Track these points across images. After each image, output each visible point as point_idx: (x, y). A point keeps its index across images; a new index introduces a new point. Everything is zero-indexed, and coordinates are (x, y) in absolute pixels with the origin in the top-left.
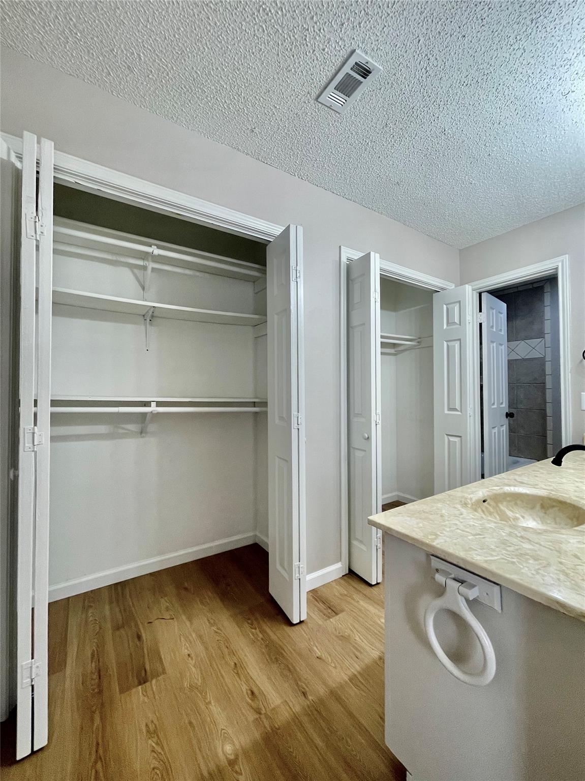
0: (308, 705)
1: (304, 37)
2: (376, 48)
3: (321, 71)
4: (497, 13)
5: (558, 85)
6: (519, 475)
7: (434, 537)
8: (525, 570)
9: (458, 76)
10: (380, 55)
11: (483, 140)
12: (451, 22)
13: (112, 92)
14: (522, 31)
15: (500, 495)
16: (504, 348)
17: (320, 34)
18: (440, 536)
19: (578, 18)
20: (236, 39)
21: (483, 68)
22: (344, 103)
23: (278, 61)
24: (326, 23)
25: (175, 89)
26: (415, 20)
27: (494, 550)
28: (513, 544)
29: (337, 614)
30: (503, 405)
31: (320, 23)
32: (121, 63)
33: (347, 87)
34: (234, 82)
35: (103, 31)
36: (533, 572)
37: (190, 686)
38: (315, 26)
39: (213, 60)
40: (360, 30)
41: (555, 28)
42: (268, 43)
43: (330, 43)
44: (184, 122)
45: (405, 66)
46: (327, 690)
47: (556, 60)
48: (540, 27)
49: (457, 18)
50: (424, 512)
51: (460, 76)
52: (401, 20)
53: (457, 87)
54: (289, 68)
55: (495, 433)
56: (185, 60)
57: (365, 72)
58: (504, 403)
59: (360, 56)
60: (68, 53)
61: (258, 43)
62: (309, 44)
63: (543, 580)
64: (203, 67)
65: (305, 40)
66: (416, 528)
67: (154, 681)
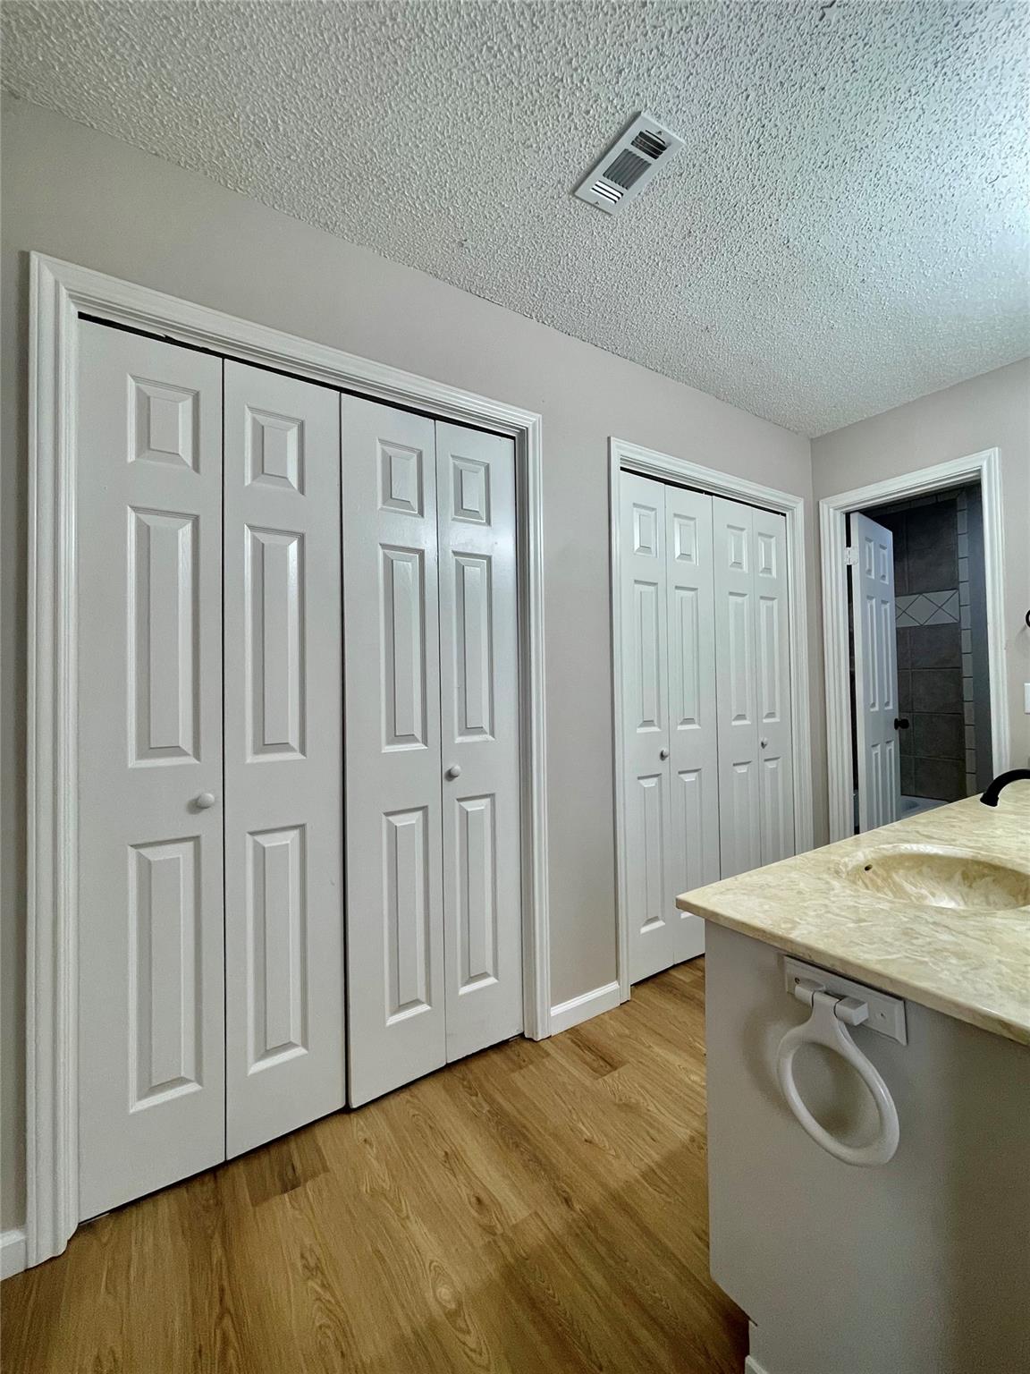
0: (574, 1220)
1: (555, 93)
2: (675, 110)
3: (581, 146)
4: (878, 52)
5: (979, 167)
6: (925, 825)
7: (789, 925)
8: (945, 975)
9: (812, 153)
10: (681, 121)
11: (853, 256)
12: (802, 66)
13: (226, 182)
14: (920, 79)
15: (893, 858)
16: (889, 608)
17: (582, 87)
18: (799, 923)
19: (1012, 59)
20: (440, 97)
21: (854, 140)
22: (619, 198)
23: (509, 131)
24: (592, 69)
25: (334, 177)
26: (741, 63)
27: (891, 945)
28: (922, 935)
29: (615, 1069)
30: (891, 707)
31: (582, 70)
32: (244, 136)
33: (625, 173)
34: (435, 165)
35: (217, 84)
36: (957, 977)
37: (371, 1190)
38: (575, 75)
39: (401, 131)
40: (650, 81)
41: (974, 75)
42: (494, 103)
43: (599, 102)
44: (346, 231)
45: (723, 137)
46: (604, 1193)
47: (975, 125)
48: (949, 73)
49: (811, 59)
50: (770, 887)
51: (815, 153)
52: (717, 64)
53: (810, 170)
54: (528, 142)
55: (876, 754)
56: (352, 130)
57: (655, 147)
58: (891, 703)
59: (649, 123)
60: (156, 119)
61: (478, 103)
62: (563, 104)
63: (976, 990)
64: (383, 141)
65: (557, 96)
66: (759, 912)
67: (309, 1184)
